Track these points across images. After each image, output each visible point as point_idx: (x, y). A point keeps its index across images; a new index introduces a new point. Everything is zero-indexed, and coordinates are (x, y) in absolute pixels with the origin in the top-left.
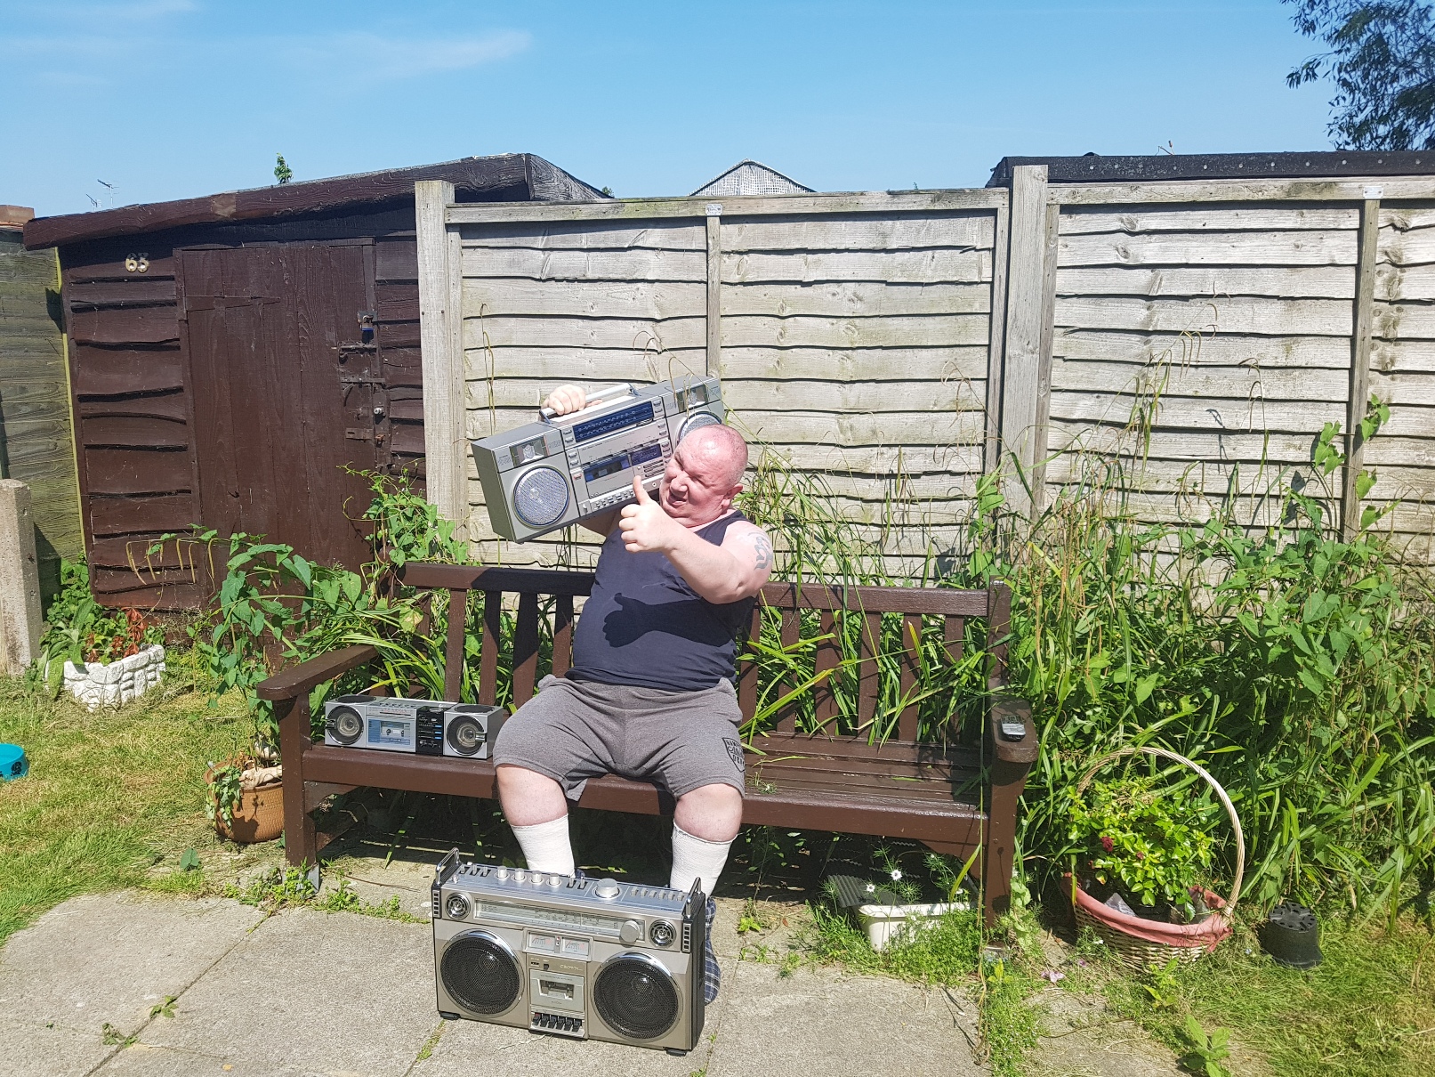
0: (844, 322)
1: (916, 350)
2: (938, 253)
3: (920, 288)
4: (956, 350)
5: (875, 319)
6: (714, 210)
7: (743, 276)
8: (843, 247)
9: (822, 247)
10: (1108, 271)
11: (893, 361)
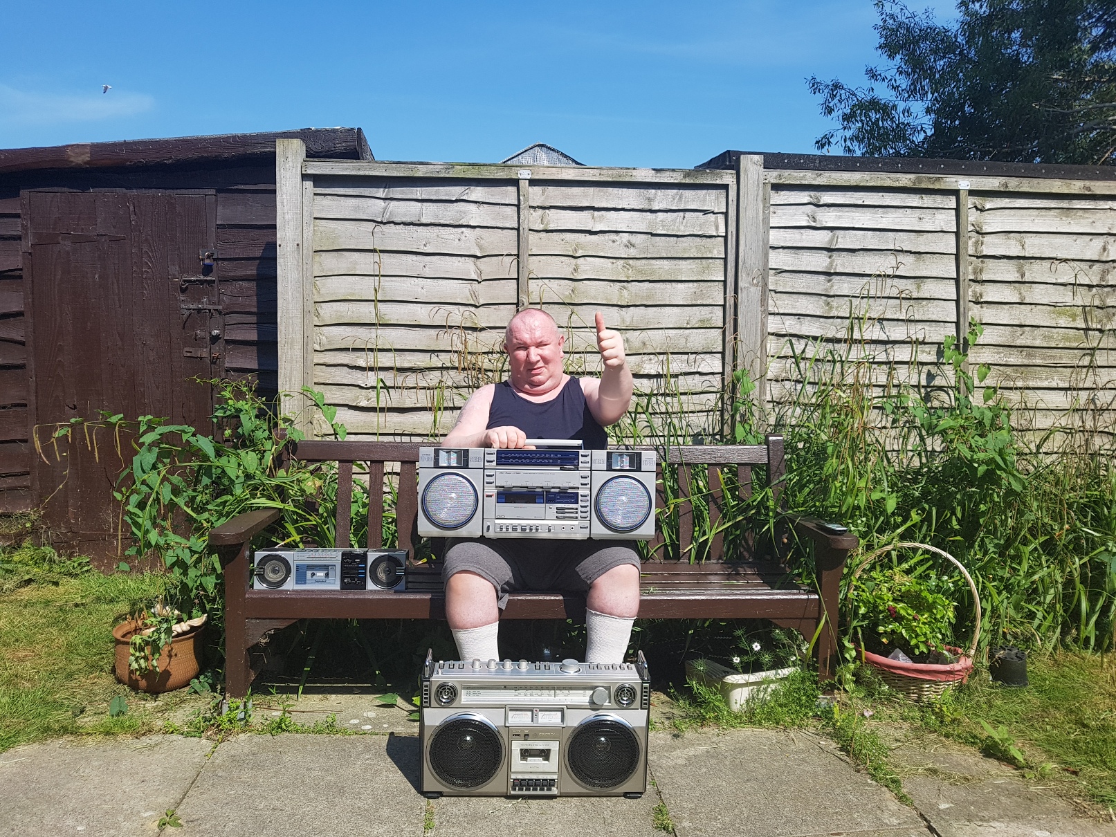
0: (621, 262)
1: (673, 284)
2: (688, 214)
3: (675, 238)
4: (702, 284)
5: (644, 261)
6: (525, 174)
7: (546, 225)
8: (620, 207)
9: (606, 206)
10: (803, 231)
11: (657, 291)
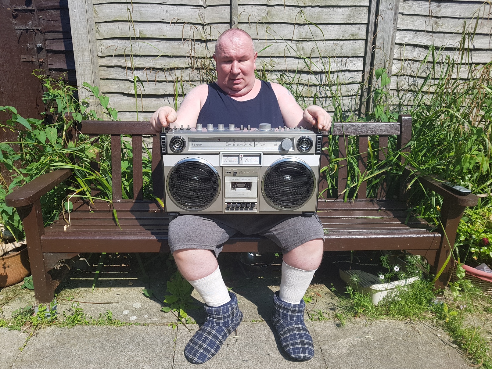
11: (324, 14)
